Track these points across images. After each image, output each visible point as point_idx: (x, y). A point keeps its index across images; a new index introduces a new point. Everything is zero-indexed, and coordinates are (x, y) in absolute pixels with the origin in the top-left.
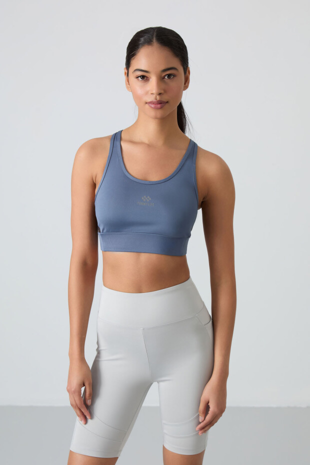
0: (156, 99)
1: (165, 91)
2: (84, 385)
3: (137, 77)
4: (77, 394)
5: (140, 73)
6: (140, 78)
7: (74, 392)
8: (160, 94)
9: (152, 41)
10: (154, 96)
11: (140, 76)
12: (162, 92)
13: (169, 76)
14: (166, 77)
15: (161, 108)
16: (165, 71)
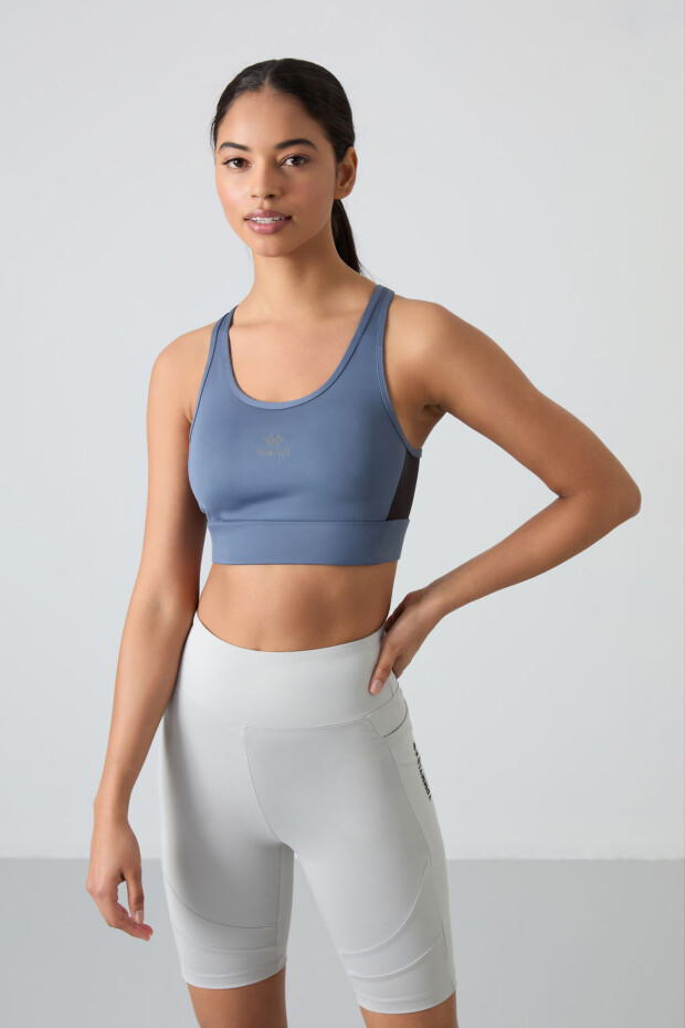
0: (262, 208)
1: (284, 192)
2: (123, 879)
3: (227, 163)
4: (107, 899)
5: (232, 153)
6: (232, 165)
7: (101, 895)
8: (270, 197)
9: (261, 84)
10: (259, 201)
11: (234, 160)
12: (275, 192)
13: (296, 160)
14: (289, 162)
15: (276, 230)
16: (284, 145)
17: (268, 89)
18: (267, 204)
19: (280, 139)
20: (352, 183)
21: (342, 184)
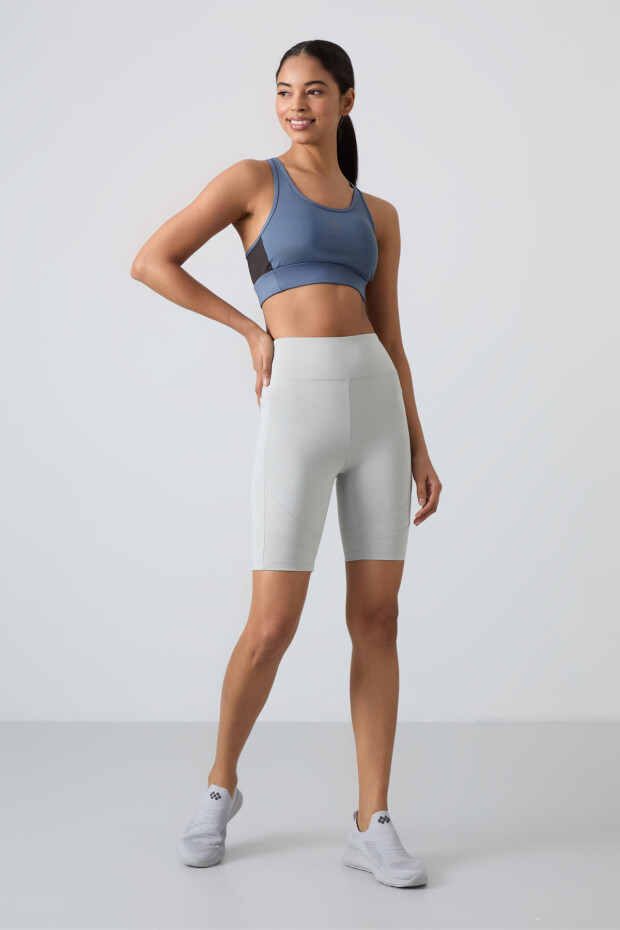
0: (297, 116)
1: (307, 108)
3: (280, 93)
9: (301, 52)
10: (295, 112)
12: (303, 108)
15: (304, 129)
16: (309, 84)
17: (303, 54)
18: (300, 114)
19: (307, 80)
20: (351, 108)
21: (345, 107)
